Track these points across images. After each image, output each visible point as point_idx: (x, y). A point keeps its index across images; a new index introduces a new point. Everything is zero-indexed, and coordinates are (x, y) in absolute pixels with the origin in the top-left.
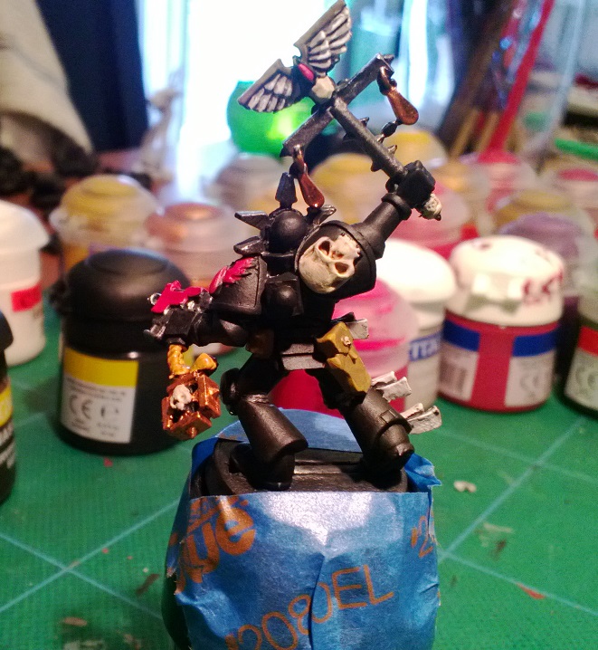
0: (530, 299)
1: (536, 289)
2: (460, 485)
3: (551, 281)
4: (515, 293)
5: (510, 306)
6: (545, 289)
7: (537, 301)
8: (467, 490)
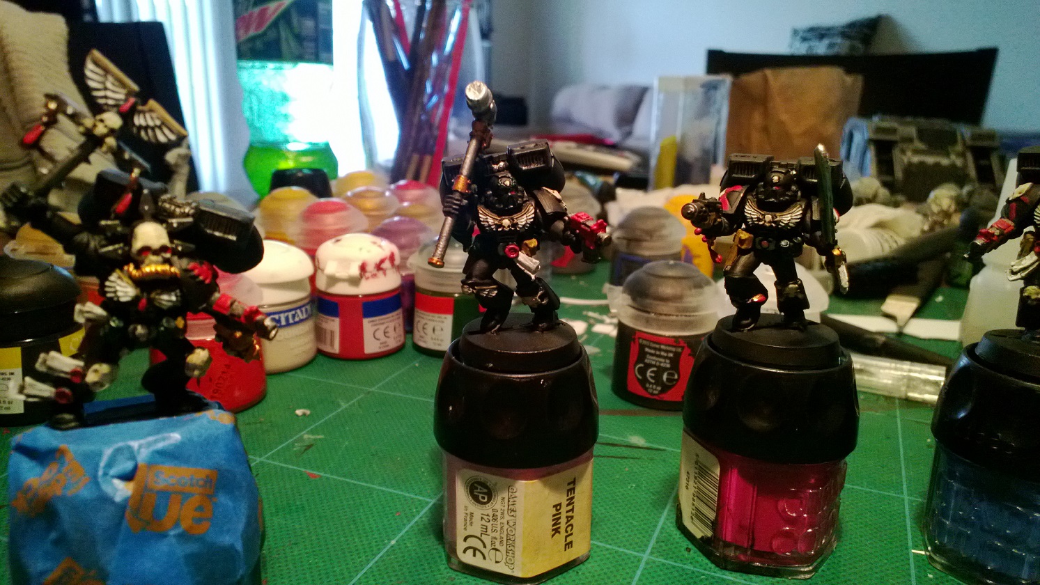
0: (368, 275)
1: (371, 268)
2: (299, 412)
3: (382, 261)
4: (355, 271)
5: (354, 281)
6: (379, 267)
7: (374, 276)
8: (304, 414)
